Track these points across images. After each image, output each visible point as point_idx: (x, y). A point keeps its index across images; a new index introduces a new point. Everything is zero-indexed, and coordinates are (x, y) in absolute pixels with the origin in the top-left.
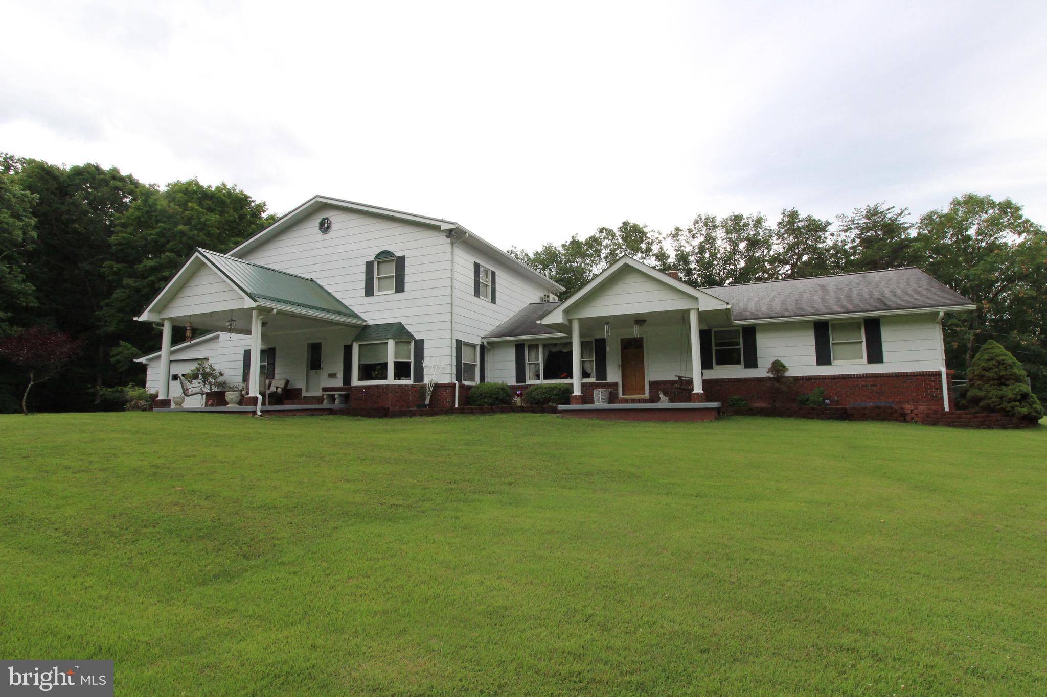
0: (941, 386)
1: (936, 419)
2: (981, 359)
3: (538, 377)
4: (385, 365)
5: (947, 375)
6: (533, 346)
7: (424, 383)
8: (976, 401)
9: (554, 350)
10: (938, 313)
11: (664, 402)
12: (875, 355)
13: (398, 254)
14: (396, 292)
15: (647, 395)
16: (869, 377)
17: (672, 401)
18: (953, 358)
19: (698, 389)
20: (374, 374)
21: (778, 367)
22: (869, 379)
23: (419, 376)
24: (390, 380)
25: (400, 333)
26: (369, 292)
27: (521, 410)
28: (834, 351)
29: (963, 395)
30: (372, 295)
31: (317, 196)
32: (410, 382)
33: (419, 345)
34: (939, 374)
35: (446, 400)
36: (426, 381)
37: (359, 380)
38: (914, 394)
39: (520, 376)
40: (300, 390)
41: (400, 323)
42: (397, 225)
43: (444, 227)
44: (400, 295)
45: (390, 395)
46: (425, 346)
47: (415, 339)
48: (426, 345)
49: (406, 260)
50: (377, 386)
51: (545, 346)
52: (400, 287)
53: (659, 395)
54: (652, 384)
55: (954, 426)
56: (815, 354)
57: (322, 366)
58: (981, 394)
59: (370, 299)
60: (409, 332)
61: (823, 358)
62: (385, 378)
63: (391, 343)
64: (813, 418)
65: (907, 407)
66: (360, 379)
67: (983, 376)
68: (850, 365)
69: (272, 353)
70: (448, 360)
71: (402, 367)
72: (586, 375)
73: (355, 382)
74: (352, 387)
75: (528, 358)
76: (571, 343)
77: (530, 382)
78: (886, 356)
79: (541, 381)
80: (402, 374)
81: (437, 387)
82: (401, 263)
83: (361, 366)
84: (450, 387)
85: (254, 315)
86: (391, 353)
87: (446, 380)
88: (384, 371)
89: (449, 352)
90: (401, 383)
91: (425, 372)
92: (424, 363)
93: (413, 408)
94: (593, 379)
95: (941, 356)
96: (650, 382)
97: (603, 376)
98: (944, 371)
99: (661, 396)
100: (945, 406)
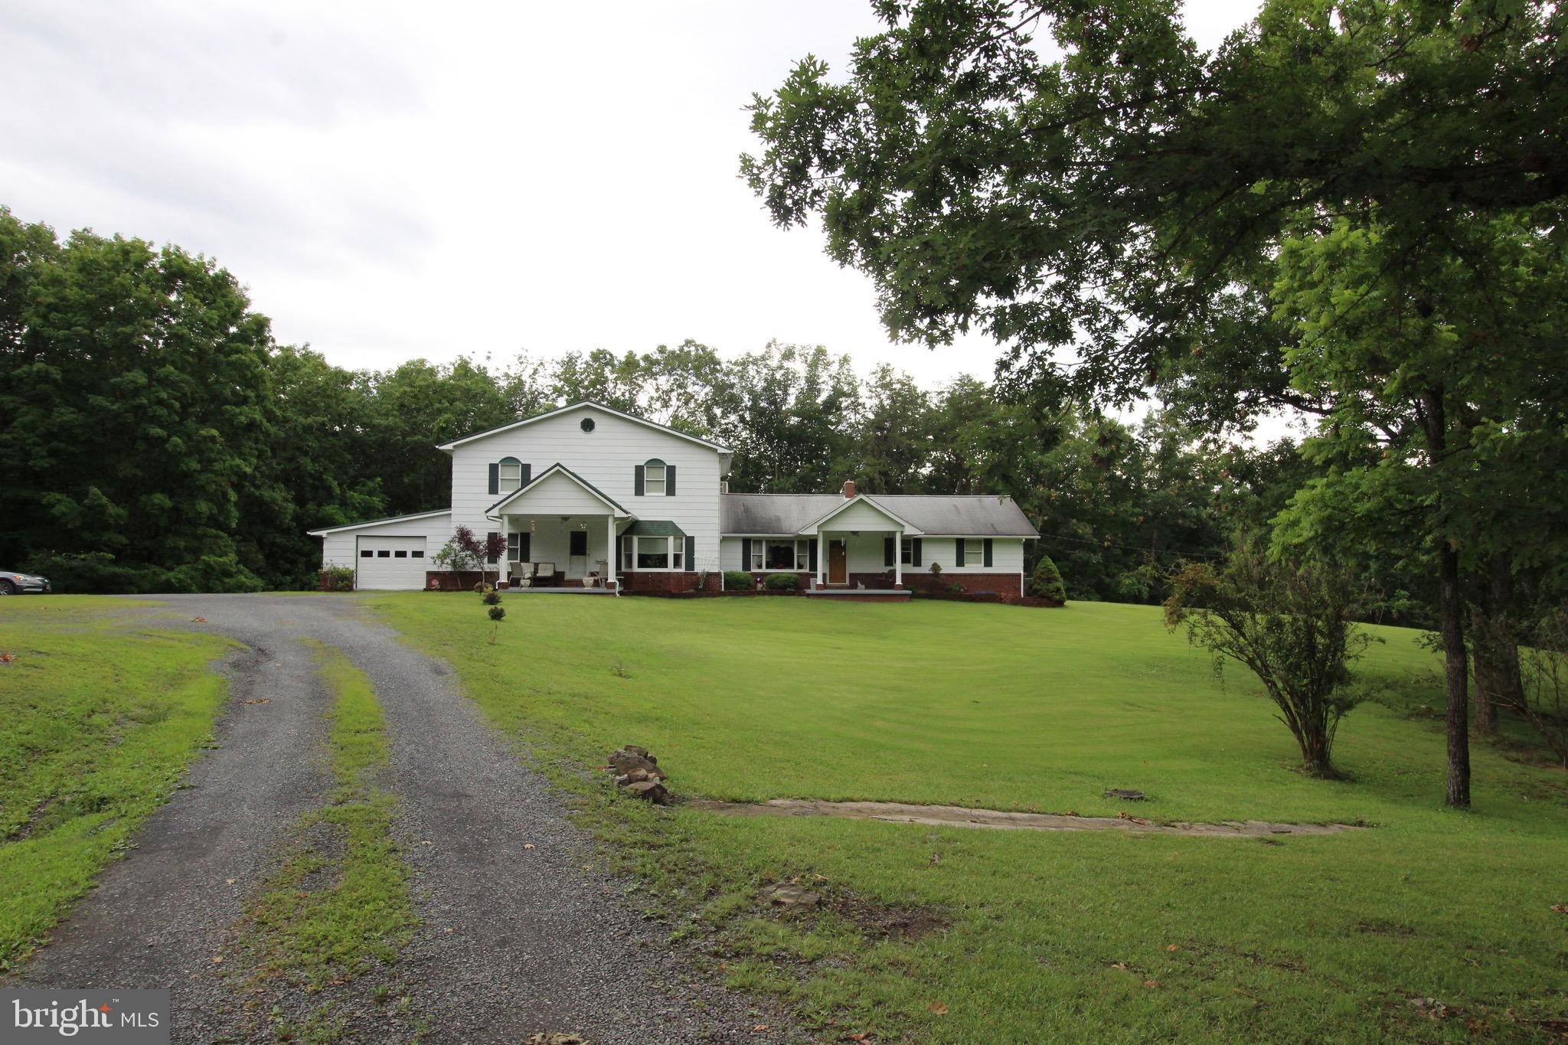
0: (1020, 582)
1: (1016, 602)
2: (1040, 566)
3: (760, 567)
4: (665, 557)
5: (1024, 575)
6: (758, 541)
7: (694, 571)
8: (1037, 591)
9: (774, 545)
10: (1022, 539)
11: (861, 590)
12: (988, 563)
13: (668, 463)
14: (668, 494)
15: (848, 583)
16: (984, 575)
17: (866, 588)
18: (1028, 565)
19: (899, 582)
20: (649, 562)
21: (936, 567)
23: (690, 564)
24: (670, 568)
25: (670, 528)
26: (639, 490)
27: (762, 593)
28: (966, 557)
29: (1031, 587)
30: (643, 495)
32: (682, 570)
33: (690, 541)
34: (1020, 575)
35: (714, 585)
36: (699, 568)
38: (1006, 586)
39: (746, 565)
40: (565, 572)
41: (672, 521)
42: (667, 438)
44: (671, 498)
45: (672, 581)
47: (686, 535)
48: (696, 541)
49: (677, 470)
50: (658, 573)
52: (671, 491)
53: (857, 583)
54: (852, 575)
56: (956, 559)
57: (588, 552)
58: (1038, 587)
59: (639, 498)
60: (680, 530)
61: (960, 562)
62: (666, 566)
63: (671, 539)
65: (1003, 594)
66: (640, 566)
67: (1040, 577)
68: (974, 567)
69: (526, 538)
70: (717, 555)
71: (677, 558)
72: (800, 566)
73: (636, 569)
74: (632, 574)
75: (753, 551)
76: (791, 541)
77: (754, 570)
78: (994, 563)
79: (764, 570)
80: (677, 563)
81: (709, 575)
82: (671, 471)
83: (640, 556)
84: (718, 575)
85: (610, 520)
86: (671, 548)
87: (715, 570)
88: (662, 561)
89: (717, 547)
90: (678, 570)
91: (696, 562)
92: (696, 556)
93: (692, 591)
94: (806, 570)
95: (1022, 564)
96: (850, 573)
97: (814, 567)
98: (1022, 573)
99: (859, 584)
100: (1022, 594)
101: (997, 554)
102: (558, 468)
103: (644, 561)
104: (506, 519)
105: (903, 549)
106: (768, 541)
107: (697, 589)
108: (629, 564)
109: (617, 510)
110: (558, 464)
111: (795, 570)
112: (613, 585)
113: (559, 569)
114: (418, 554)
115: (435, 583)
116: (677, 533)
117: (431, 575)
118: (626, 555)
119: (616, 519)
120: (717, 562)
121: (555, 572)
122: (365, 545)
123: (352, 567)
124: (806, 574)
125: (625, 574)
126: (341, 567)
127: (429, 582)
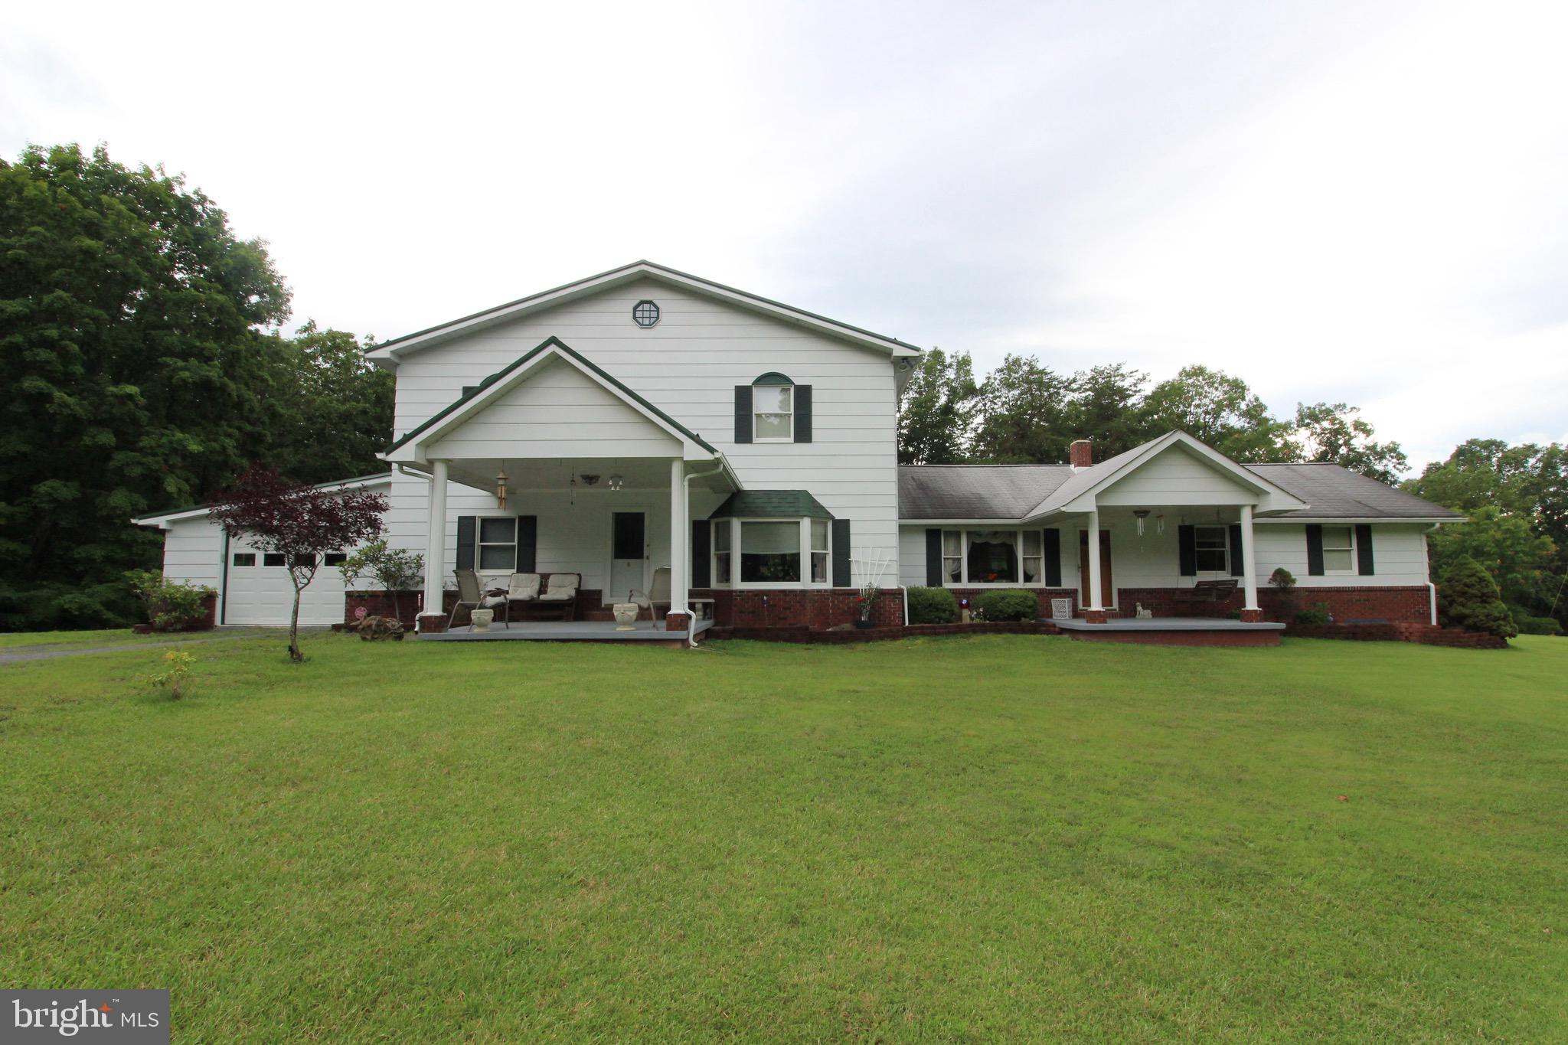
0: (1429, 602)
3: (957, 578)
4: (795, 558)
5: (1436, 590)
6: (954, 534)
7: (853, 587)
8: (1462, 619)
9: (978, 541)
10: (1433, 525)
11: (1146, 620)
12: (1366, 567)
13: (798, 382)
14: (797, 441)
15: (1116, 607)
16: (1363, 591)
17: (1168, 618)
18: (1439, 572)
19: (1251, 604)
20: (764, 570)
21: (1281, 576)
22: (1362, 593)
23: (843, 572)
24: (805, 582)
25: (801, 503)
26: (743, 433)
28: (1327, 558)
29: (1449, 612)
30: (749, 441)
31: (643, 263)
32: (828, 585)
33: (842, 529)
35: (894, 614)
36: (861, 580)
37: (743, 580)
38: (1404, 611)
39: (934, 577)
40: (599, 593)
41: (806, 492)
42: (795, 334)
43: (899, 352)
44: (803, 447)
45: (809, 606)
46: (852, 531)
47: (833, 518)
48: (853, 529)
49: (814, 393)
50: (783, 592)
51: (969, 534)
52: (803, 432)
53: (1135, 607)
54: (1123, 593)
55: (1453, 646)
56: (1307, 561)
57: (646, 552)
58: (1467, 612)
59: (743, 445)
60: (822, 507)
61: (1316, 567)
62: (797, 578)
63: (806, 524)
64: (1333, 638)
65: (1403, 625)
66: (745, 577)
67: (1465, 593)
68: (1342, 575)
69: (528, 526)
70: (893, 554)
71: (817, 561)
72: (1028, 578)
73: (738, 584)
74: (731, 592)
75: (946, 550)
76: (1011, 533)
77: (949, 585)
78: (1376, 568)
79: (965, 584)
80: (817, 573)
81: (882, 593)
82: (804, 396)
83: (745, 558)
84: (898, 593)
85: (676, 470)
86: (806, 540)
87: (891, 584)
88: (789, 567)
89: (893, 540)
90: (819, 586)
91: (854, 569)
92: (853, 558)
93: (847, 626)
94: (1042, 584)
95: (1427, 571)
96: (1119, 590)
97: (1053, 577)
98: (1432, 585)
99: (1139, 608)
100: (1434, 622)
101: (1382, 549)
102: (553, 348)
103: (753, 568)
104: (440, 470)
106: (972, 533)
107: (858, 624)
108: (725, 574)
109: (688, 442)
110: (553, 340)
111: (1020, 584)
112: (682, 621)
113: (591, 585)
114: (336, 560)
115: (360, 612)
116: (818, 513)
117: (353, 599)
118: (719, 558)
119: (690, 467)
120: (894, 569)
121: (578, 591)
122: (242, 545)
123: (215, 584)
124: (1040, 592)
125: (717, 594)
127: (350, 612)
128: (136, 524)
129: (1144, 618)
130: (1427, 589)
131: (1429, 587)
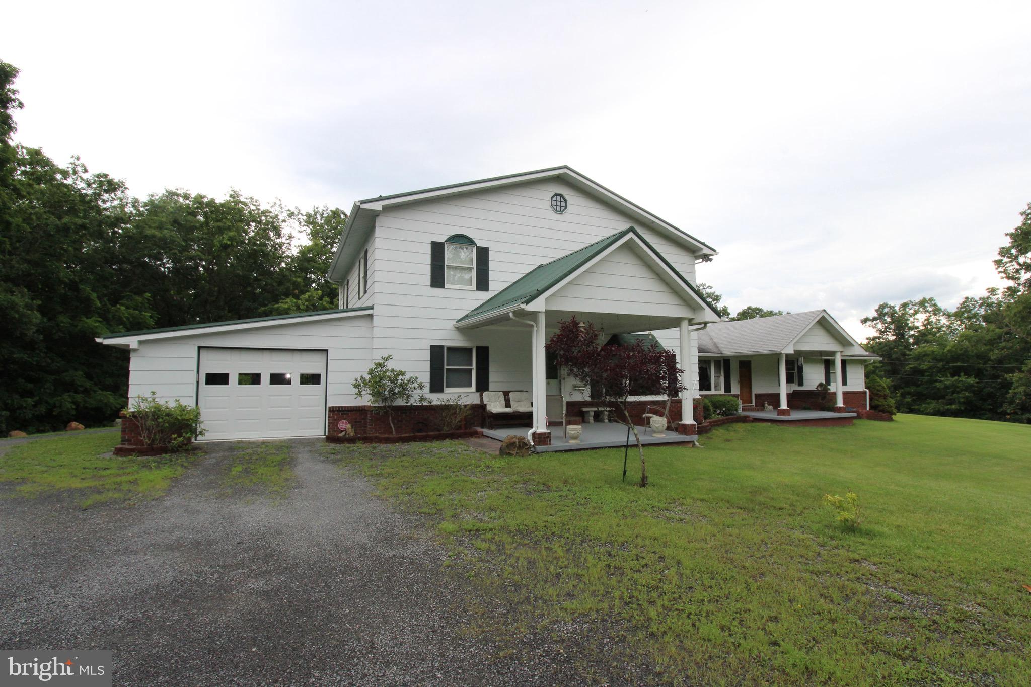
0: (866, 398)
5: (868, 392)
10: (866, 361)
15: (754, 404)
19: (840, 403)
31: (566, 167)
38: (859, 403)
53: (764, 404)
56: (824, 378)
67: (878, 394)
69: (483, 353)
72: (716, 388)
76: (708, 361)
78: (848, 381)
85: (685, 326)
94: (723, 391)
95: (864, 383)
96: (756, 395)
97: (728, 389)
98: (867, 390)
99: (766, 405)
100: (868, 409)
101: (849, 373)
102: (631, 235)
105: (787, 369)
111: (713, 392)
114: (311, 379)
115: (345, 427)
117: (336, 414)
122: (215, 364)
126: (172, 404)
127: (333, 426)
128: (101, 344)
129: (770, 411)
130: (865, 392)
131: (866, 391)
